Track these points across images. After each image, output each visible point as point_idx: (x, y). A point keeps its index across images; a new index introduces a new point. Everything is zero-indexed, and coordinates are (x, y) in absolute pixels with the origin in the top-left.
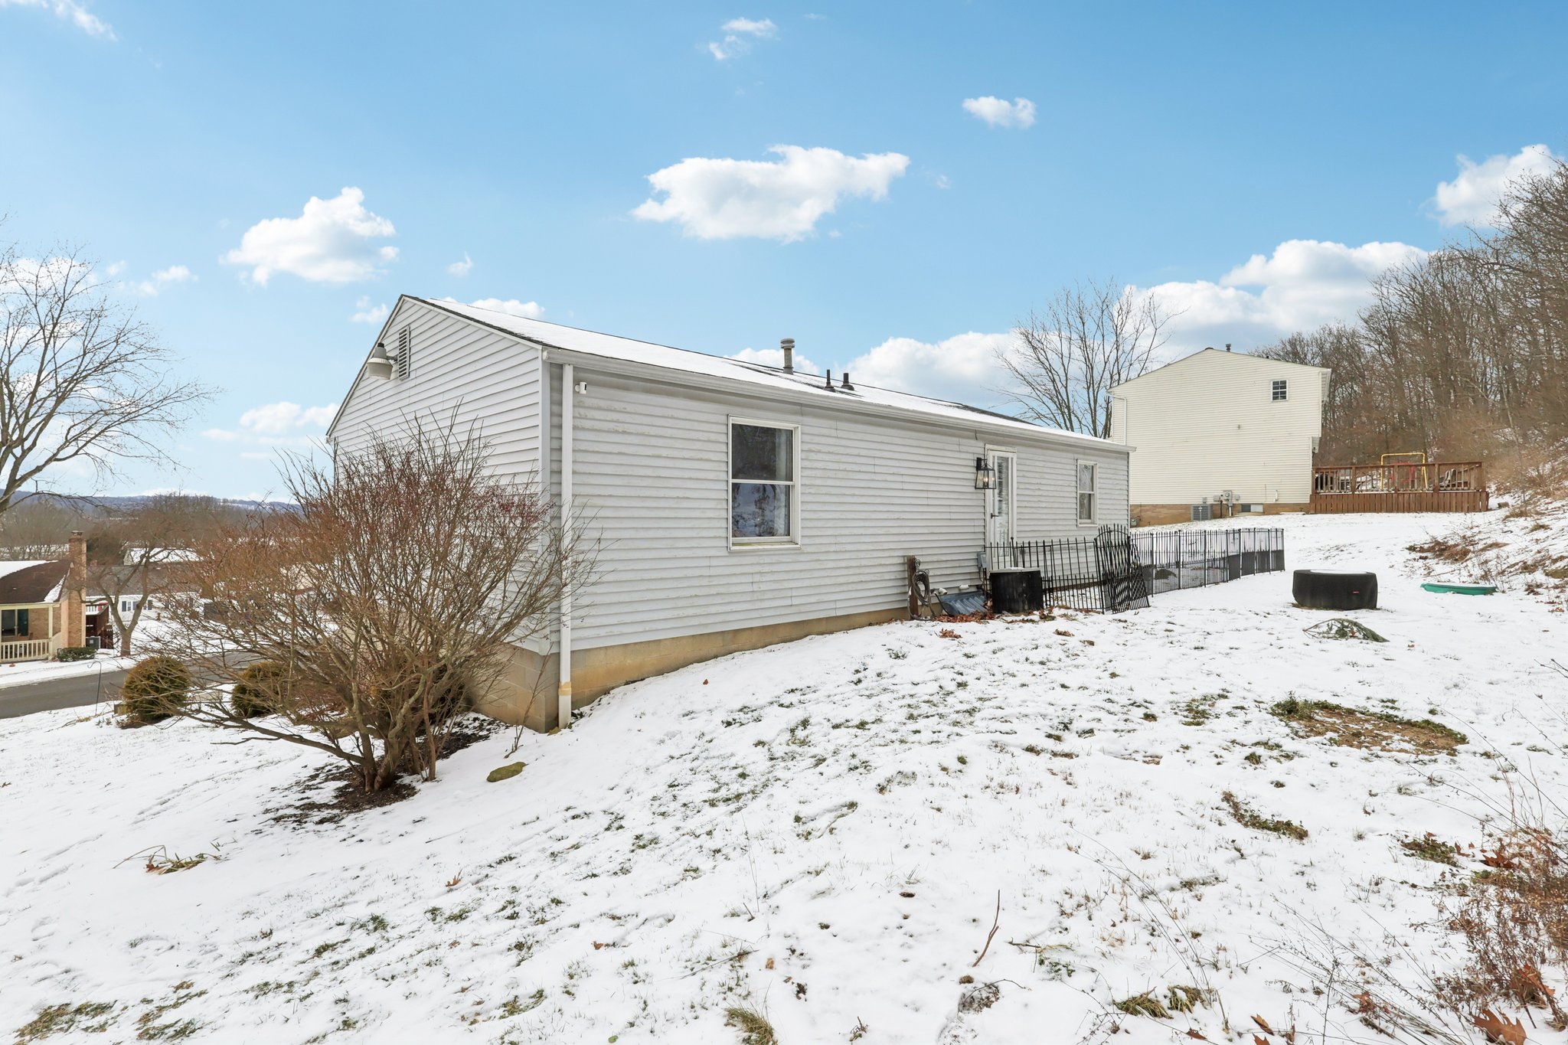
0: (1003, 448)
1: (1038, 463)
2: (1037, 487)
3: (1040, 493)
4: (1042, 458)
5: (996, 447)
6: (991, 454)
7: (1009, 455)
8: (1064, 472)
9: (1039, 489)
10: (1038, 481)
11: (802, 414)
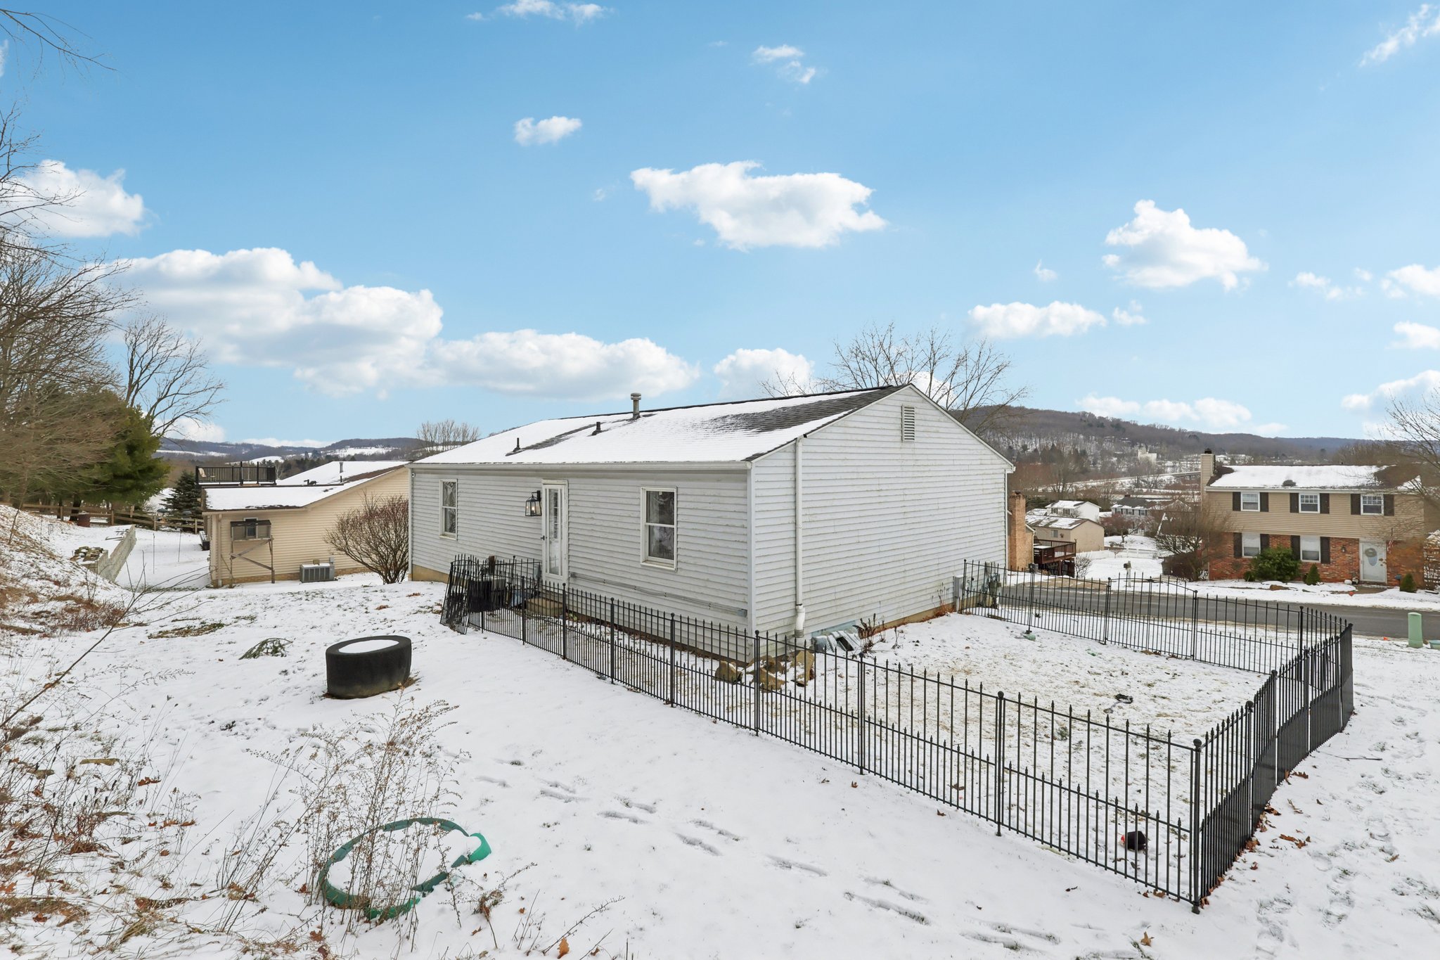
0: (555, 482)
1: (589, 493)
2: (590, 516)
3: (593, 522)
4: (596, 487)
5: (549, 481)
6: (544, 487)
7: (558, 487)
8: (624, 501)
9: (592, 518)
10: (592, 510)
11: (457, 474)
